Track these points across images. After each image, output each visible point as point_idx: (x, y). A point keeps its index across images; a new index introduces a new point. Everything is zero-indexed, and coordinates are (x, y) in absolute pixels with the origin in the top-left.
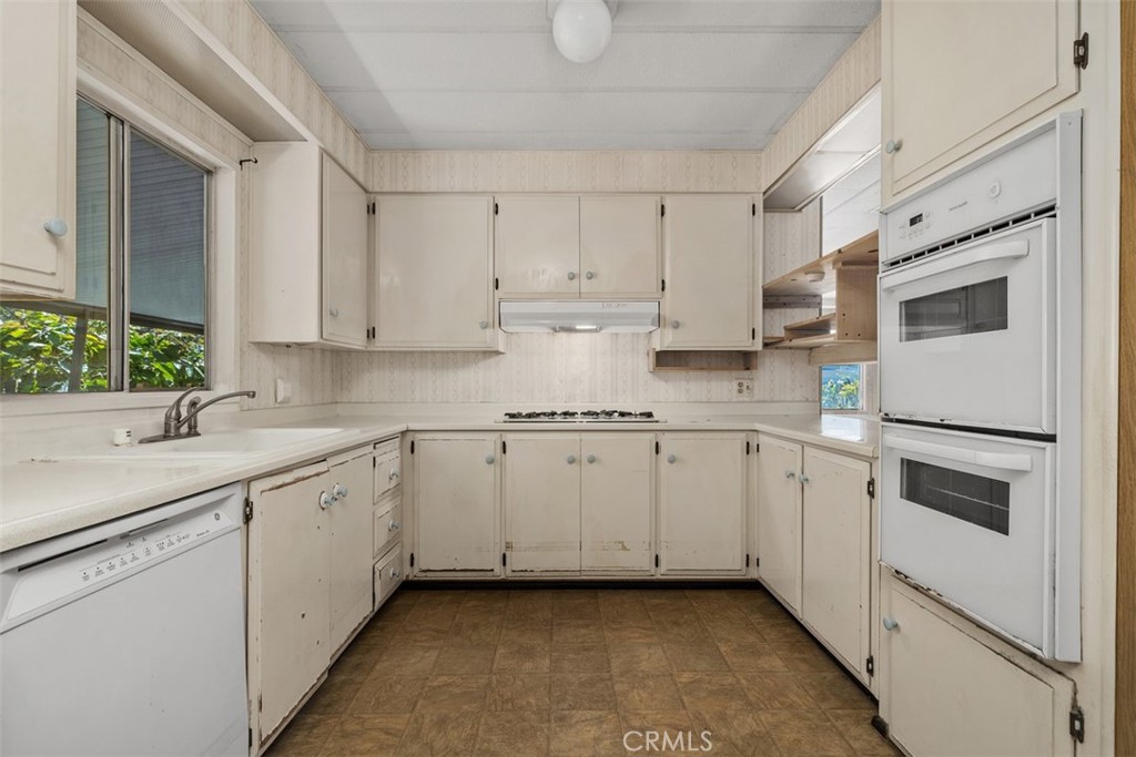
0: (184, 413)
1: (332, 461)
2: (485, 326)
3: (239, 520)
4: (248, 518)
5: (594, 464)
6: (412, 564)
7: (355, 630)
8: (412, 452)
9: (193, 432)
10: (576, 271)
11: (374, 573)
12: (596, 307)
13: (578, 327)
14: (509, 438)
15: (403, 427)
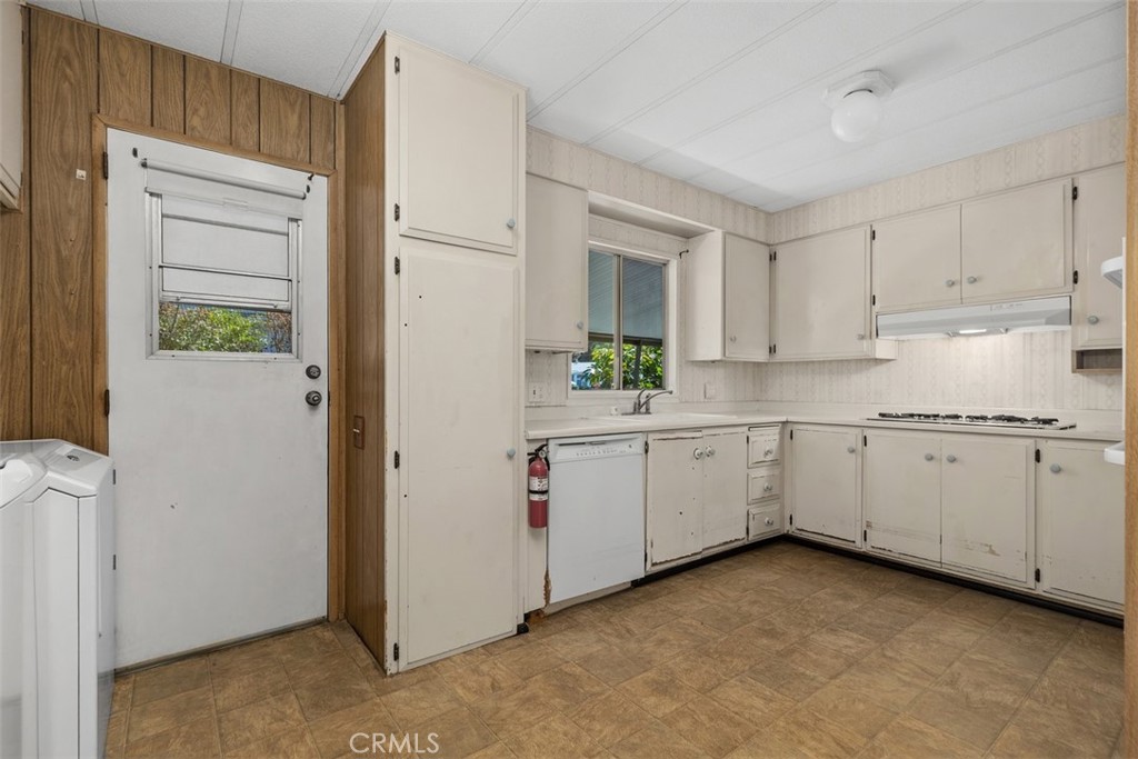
0: (642, 401)
1: (705, 432)
2: (862, 337)
3: (642, 451)
4: (647, 451)
5: (954, 465)
6: (791, 523)
7: (726, 543)
8: (792, 438)
9: (648, 412)
10: (956, 277)
11: (748, 514)
12: (984, 311)
13: (961, 332)
14: (868, 433)
15: (784, 419)
